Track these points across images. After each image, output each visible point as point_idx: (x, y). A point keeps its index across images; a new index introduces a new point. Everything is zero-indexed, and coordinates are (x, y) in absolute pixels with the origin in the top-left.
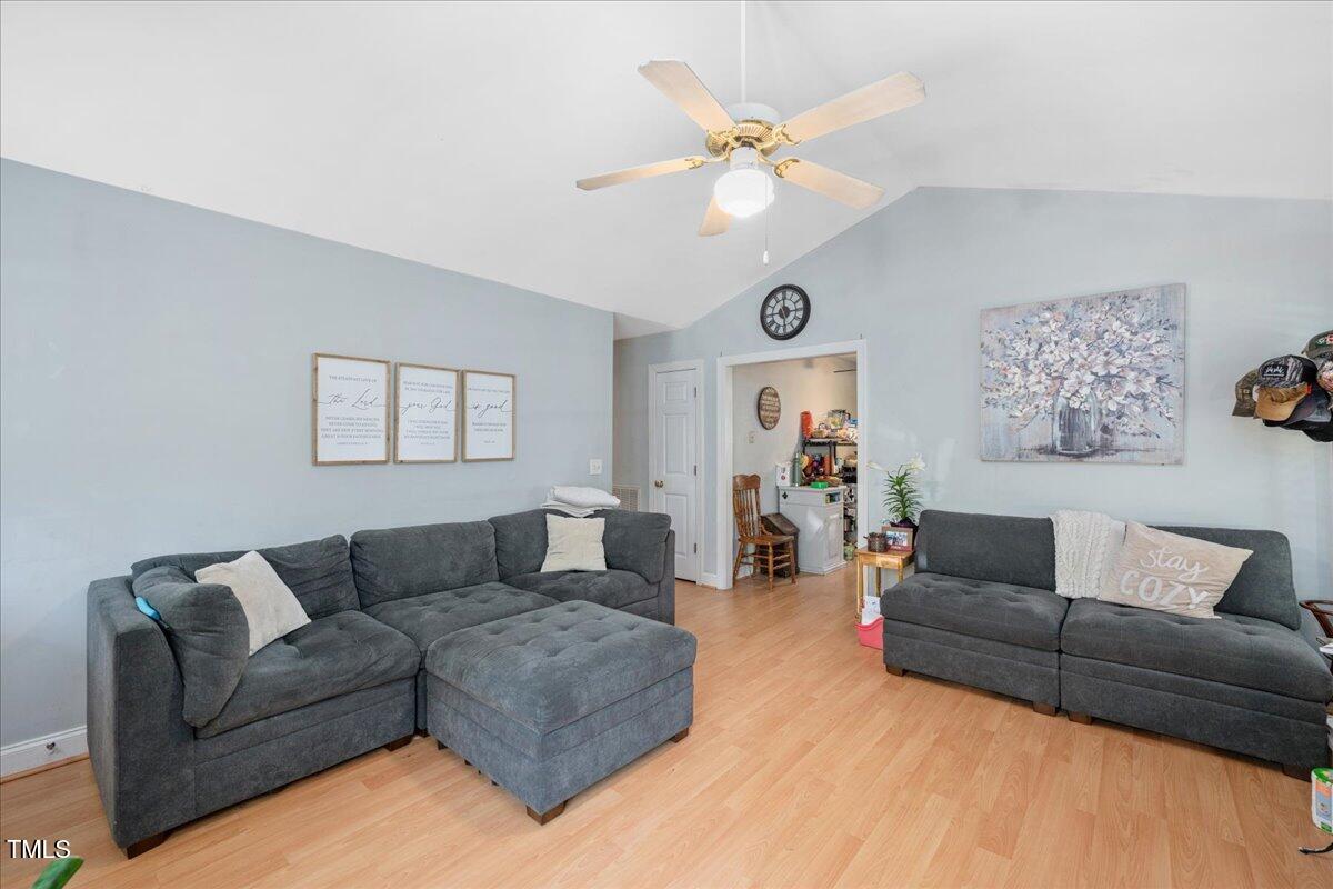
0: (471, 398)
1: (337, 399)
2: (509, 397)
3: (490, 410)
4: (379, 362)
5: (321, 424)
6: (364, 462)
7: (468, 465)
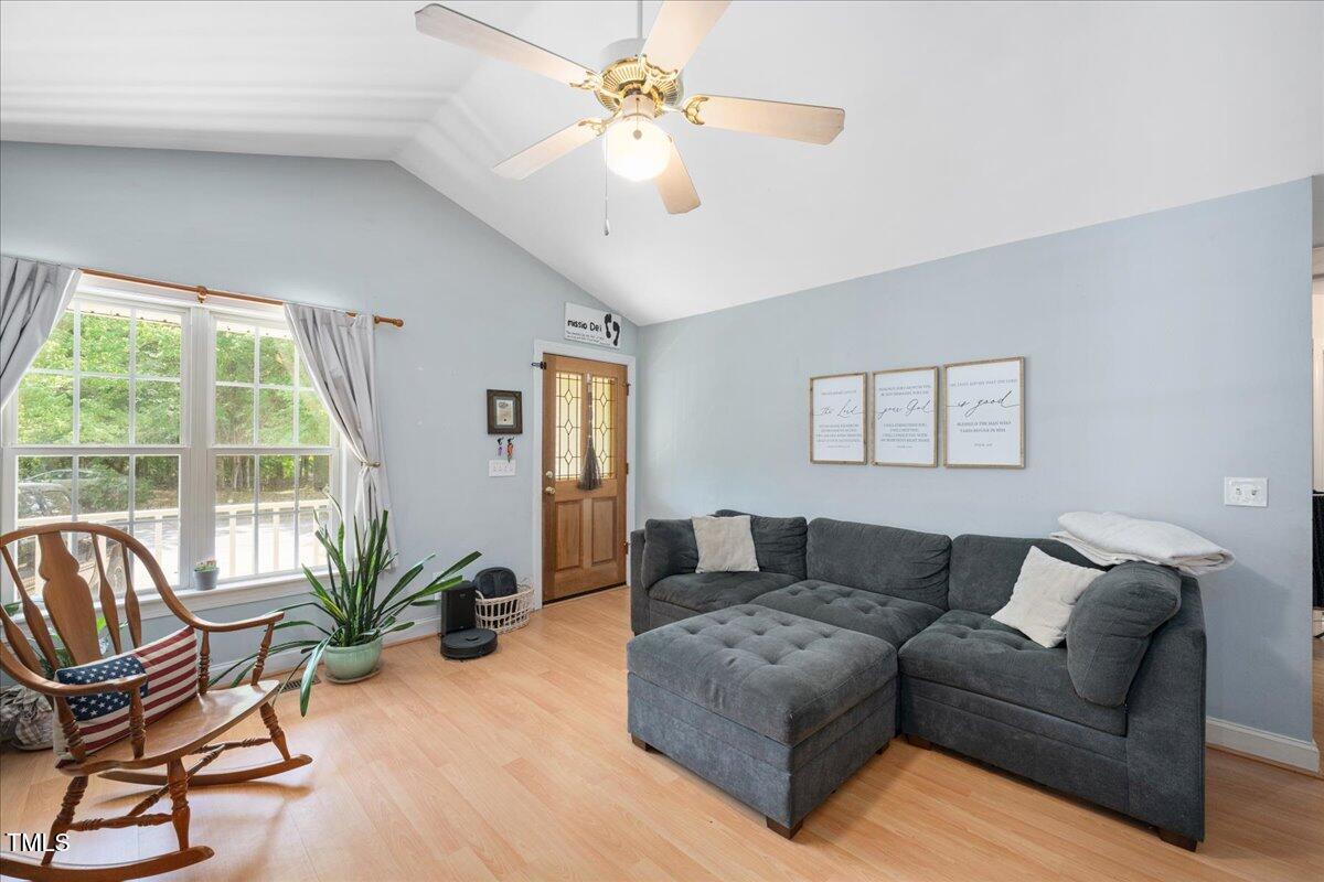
0: (953, 396)
1: (827, 411)
2: (1016, 389)
3: (983, 406)
4: (856, 374)
5: (817, 430)
6: (845, 463)
7: (953, 471)
